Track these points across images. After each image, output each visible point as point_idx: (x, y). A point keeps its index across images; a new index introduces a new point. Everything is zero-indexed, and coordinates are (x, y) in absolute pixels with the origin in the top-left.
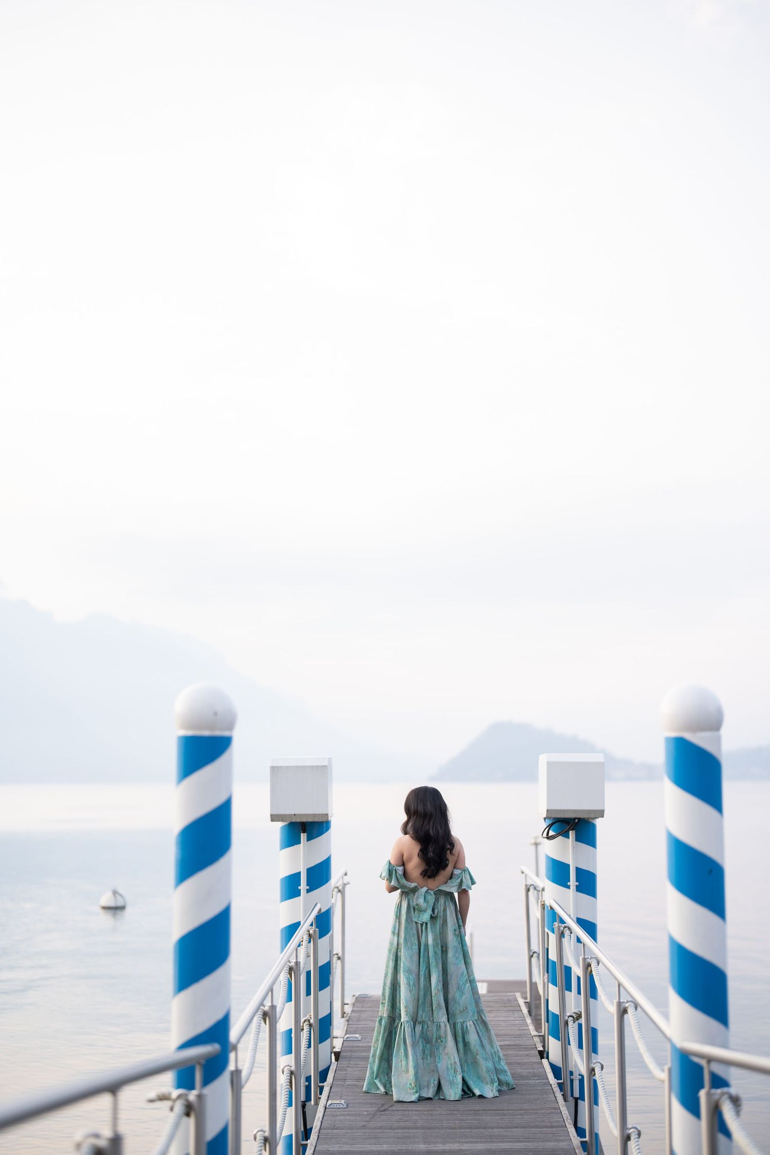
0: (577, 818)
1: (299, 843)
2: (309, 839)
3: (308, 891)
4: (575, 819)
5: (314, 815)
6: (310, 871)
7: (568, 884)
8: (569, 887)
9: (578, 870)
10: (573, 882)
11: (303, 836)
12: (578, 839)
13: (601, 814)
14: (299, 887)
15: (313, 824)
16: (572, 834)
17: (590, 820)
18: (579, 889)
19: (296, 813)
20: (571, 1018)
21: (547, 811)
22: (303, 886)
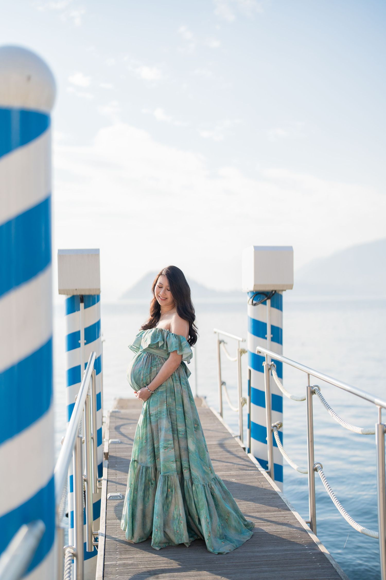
0: (274, 291)
1: (79, 310)
2: (85, 307)
3: (85, 344)
4: (272, 291)
5: (90, 290)
6: (86, 330)
7: (266, 336)
8: (266, 338)
9: (272, 327)
10: (269, 335)
11: (82, 305)
12: (272, 305)
13: (290, 287)
14: (79, 342)
15: (89, 296)
16: (268, 302)
17: (280, 293)
18: (273, 339)
19: (77, 288)
20: (275, 428)
21: (255, 285)
22: (82, 340)
